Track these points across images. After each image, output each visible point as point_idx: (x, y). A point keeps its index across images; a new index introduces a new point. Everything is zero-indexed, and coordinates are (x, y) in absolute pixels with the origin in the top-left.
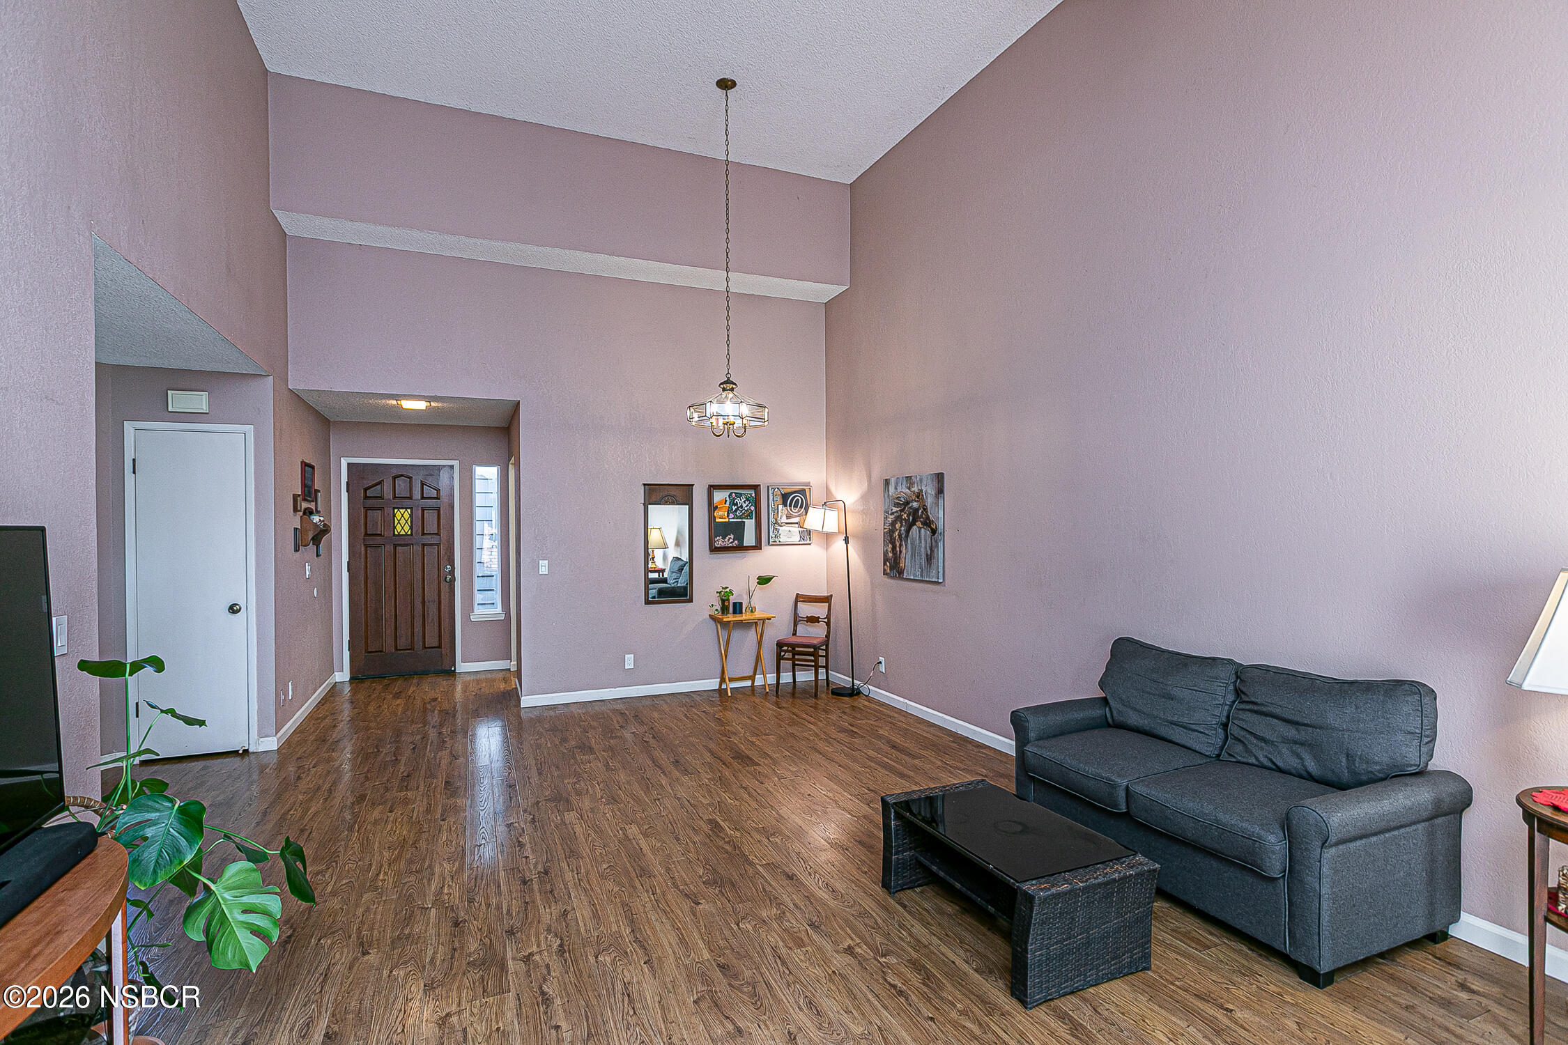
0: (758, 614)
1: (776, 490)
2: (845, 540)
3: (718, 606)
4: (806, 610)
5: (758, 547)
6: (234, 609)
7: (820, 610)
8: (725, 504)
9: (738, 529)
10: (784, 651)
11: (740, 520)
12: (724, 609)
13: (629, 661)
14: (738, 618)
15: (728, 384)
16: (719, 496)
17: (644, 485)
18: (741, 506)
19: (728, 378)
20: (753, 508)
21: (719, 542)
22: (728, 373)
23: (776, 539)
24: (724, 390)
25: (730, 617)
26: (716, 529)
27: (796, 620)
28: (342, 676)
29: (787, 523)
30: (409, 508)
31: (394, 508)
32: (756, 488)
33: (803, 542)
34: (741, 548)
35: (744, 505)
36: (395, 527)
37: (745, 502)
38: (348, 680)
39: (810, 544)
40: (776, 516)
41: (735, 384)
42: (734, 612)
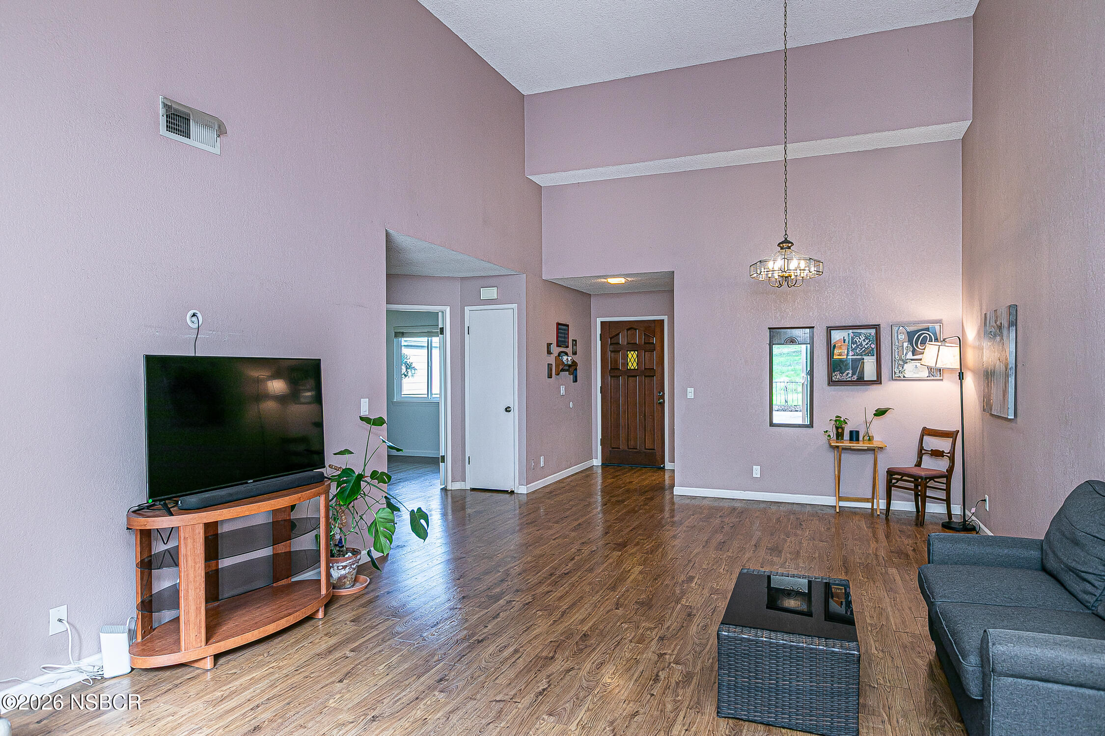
0: (875, 444)
1: (901, 328)
2: (959, 376)
3: (833, 434)
4: (932, 443)
5: (878, 381)
6: (508, 410)
7: (944, 445)
8: (844, 343)
9: (857, 365)
10: (895, 479)
11: (860, 357)
12: (840, 436)
13: (757, 471)
14: (854, 445)
15: (785, 244)
16: (837, 336)
17: (769, 328)
18: (861, 344)
19: (786, 239)
20: (873, 346)
21: (837, 376)
22: (786, 235)
23: (901, 375)
24: (782, 248)
25: (847, 444)
26: (835, 366)
27: (921, 452)
28: (597, 462)
29: (912, 360)
30: (636, 351)
31: (628, 351)
32: (877, 327)
33: (931, 378)
34: (861, 381)
35: (864, 344)
36: (628, 364)
37: (864, 340)
38: (600, 465)
39: (942, 380)
40: (900, 353)
41: (792, 243)
42: (851, 439)
